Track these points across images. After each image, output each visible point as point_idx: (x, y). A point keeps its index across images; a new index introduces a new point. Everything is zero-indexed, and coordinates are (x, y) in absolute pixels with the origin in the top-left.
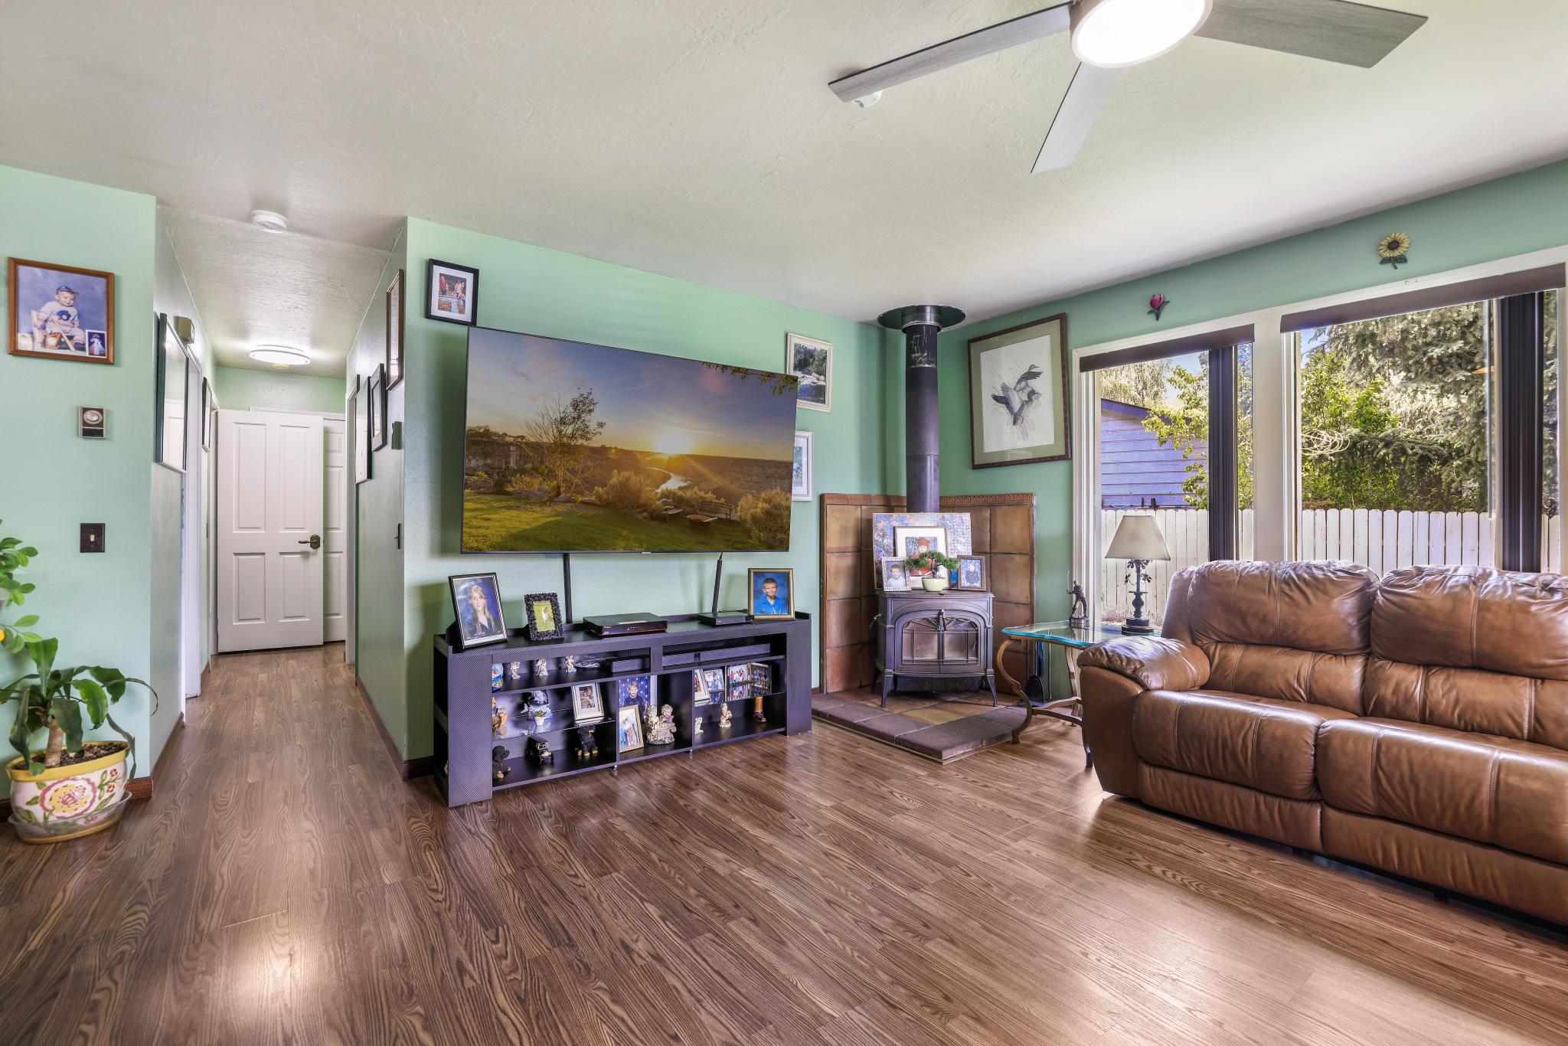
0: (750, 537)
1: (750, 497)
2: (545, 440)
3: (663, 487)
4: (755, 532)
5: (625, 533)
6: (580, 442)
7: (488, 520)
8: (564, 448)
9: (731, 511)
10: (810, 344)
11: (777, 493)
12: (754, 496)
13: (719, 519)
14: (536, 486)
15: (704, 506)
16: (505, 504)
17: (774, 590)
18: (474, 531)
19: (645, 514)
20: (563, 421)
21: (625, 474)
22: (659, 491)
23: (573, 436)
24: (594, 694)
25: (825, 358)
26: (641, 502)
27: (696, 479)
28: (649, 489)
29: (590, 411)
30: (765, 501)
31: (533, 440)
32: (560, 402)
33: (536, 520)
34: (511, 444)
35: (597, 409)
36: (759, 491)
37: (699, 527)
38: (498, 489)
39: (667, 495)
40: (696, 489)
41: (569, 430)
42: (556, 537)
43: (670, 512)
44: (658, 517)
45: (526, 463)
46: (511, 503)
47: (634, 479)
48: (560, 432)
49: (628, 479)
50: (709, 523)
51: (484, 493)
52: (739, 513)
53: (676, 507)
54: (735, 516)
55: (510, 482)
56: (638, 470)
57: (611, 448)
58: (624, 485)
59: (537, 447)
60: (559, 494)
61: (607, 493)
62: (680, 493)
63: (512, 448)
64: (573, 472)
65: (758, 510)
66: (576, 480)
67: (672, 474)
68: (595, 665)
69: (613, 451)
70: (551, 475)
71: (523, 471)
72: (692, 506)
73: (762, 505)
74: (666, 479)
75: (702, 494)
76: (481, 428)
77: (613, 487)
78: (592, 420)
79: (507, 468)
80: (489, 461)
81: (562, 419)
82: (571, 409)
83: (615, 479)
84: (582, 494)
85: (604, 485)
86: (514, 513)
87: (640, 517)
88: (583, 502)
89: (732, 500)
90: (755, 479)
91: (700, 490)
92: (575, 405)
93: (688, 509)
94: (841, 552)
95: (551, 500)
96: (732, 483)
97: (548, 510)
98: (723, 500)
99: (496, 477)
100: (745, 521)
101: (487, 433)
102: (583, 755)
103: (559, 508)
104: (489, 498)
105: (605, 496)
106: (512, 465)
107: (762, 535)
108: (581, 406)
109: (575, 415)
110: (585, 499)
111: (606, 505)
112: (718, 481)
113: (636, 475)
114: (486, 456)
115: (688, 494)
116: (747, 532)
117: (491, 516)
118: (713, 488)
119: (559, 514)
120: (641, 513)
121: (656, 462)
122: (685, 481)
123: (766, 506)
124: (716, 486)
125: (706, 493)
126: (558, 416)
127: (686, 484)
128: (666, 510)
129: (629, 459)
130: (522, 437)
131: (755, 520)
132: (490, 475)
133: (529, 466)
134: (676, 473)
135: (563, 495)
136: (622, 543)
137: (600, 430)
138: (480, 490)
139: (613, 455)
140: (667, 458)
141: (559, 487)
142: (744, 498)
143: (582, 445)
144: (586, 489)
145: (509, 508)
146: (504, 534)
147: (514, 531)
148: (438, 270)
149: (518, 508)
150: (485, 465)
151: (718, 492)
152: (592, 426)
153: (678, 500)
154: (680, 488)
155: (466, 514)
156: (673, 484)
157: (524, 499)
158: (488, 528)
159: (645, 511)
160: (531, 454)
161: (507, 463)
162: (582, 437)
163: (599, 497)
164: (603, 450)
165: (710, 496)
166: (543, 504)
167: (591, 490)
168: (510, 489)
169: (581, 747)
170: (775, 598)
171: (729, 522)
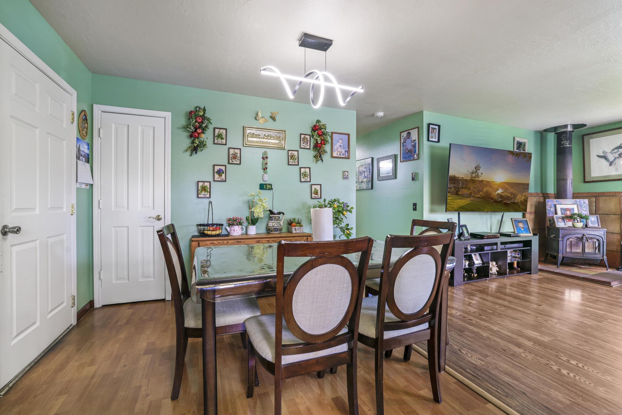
0: (520, 208)
1: (520, 195)
2: (468, 179)
3: (497, 192)
4: (521, 206)
5: (487, 206)
6: (477, 179)
7: (454, 202)
8: (473, 181)
9: (515, 199)
10: (521, 140)
11: (527, 194)
12: (521, 195)
13: (512, 202)
14: (466, 192)
15: (508, 198)
16: (458, 198)
17: (523, 225)
18: (451, 206)
19: (492, 200)
20: (472, 173)
21: (488, 188)
22: (496, 193)
23: (475, 177)
24: (478, 257)
25: (525, 145)
26: (492, 197)
27: (505, 190)
28: (493, 193)
29: (479, 169)
30: (524, 196)
31: (465, 178)
32: (472, 168)
33: (465, 202)
34: (460, 180)
35: (481, 169)
36: (522, 193)
37: (506, 205)
38: (457, 193)
39: (498, 194)
40: (505, 193)
41: (474, 175)
42: (470, 207)
43: (499, 200)
44: (496, 202)
45: (463, 185)
46: (460, 197)
47: (490, 190)
48: (472, 176)
49: (488, 190)
50: (509, 203)
51: (453, 194)
52: (517, 200)
53: (500, 198)
54: (516, 201)
55: (459, 191)
56: (491, 187)
57: (484, 180)
58: (487, 192)
59: (466, 180)
60: (471, 195)
61: (483, 194)
62: (502, 194)
63: (460, 181)
64: (475, 188)
65: (522, 199)
66: (475, 190)
67: (499, 188)
68: (475, 248)
69: (485, 181)
70: (469, 189)
71: (462, 188)
72: (504, 198)
73: (523, 198)
74: (498, 189)
75: (507, 194)
76: (453, 175)
77: (484, 192)
78: (480, 172)
79: (459, 187)
80: (455, 185)
81: (472, 172)
82: (475, 169)
83: (485, 190)
84: (477, 195)
85: (482, 192)
86: (460, 200)
87: (491, 201)
88: (477, 197)
89: (515, 196)
90: (521, 189)
91: (507, 193)
92: (476, 168)
93: (504, 199)
94: (530, 213)
95: (469, 197)
96: (515, 191)
97: (468, 199)
98: (513, 196)
99: (456, 190)
100: (518, 203)
101: (455, 177)
102: (474, 275)
103: (471, 199)
104: (454, 196)
105: (482, 195)
106: (460, 186)
107: (523, 207)
108: (477, 168)
109: (475, 171)
110: (478, 196)
111: (483, 198)
112: (511, 190)
113: (490, 188)
114: (454, 183)
115: (504, 194)
116: (519, 206)
117: (455, 201)
118: (510, 192)
119: (471, 201)
120: (491, 200)
121: (495, 184)
122: (503, 190)
123: (524, 198)
124: (511, 192)
125: (508, 194)
126: (471, 171)
127: (503, 191)
128: (498, 199)
129: (488, 184)
130: (463, 178)
131: (521, 202)
132: (455, 189)
133: (464, 186)
134: (500, 188)
135: (472, 195)
136: (487, 210)
137: (481, 175)
138: (452, 193)
139: (485, 183)
140: (498, 183)
141: (471, 192)
142: (518, 195)
143: (477, 180)
144: (478, 193)
145: (459, 199)
146: (458, 207)
147: (460, 206)
148: (431, 126)
149: (461, 199)
150: (454, 186)
151: (511, 193)
152: (480, 174)
153: (500, 196)
154: (502, 192)
155: (448, 201)
156: (500, 191)
157: (463, 196)
158: (454, 205)
159: (492, 199)
160: (465, 183)
161: (459, 185)
162: (477, 177)
163: (481, 195)
164: (482, 181)
165: (509, 195)
166: (467, 198)
167: (479, 193)
168: (460, 193)
169: (472, 273)
170: (523, 228)
171: (514, 203)
